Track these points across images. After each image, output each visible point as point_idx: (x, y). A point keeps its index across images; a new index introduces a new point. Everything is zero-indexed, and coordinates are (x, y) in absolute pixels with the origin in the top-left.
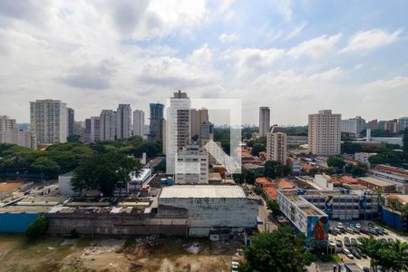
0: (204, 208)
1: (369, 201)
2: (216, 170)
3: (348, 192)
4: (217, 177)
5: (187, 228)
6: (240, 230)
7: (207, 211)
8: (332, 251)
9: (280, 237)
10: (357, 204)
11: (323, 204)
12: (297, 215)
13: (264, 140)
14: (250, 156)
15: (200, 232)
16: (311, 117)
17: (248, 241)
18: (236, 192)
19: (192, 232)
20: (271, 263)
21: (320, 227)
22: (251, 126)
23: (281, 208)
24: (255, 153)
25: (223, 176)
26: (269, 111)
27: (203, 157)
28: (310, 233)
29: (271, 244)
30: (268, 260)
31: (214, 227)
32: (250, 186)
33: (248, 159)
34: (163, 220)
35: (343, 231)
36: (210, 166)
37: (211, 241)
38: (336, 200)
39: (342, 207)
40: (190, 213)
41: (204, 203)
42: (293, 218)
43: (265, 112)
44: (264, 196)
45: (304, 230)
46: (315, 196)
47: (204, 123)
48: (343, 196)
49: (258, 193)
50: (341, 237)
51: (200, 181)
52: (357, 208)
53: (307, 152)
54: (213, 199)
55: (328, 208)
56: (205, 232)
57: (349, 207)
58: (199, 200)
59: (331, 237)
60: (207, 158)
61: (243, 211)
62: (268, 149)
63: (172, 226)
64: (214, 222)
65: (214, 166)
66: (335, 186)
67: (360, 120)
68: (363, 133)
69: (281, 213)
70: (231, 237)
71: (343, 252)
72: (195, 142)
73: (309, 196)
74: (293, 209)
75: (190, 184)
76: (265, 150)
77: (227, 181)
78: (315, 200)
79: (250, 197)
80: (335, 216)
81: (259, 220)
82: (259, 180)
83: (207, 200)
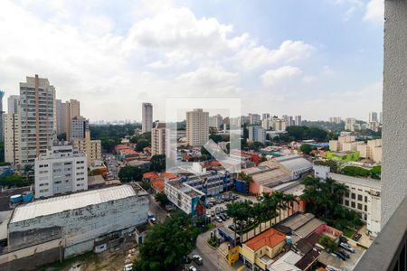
0: (86, 218)
1: (229, 177)
2: (97, 173)
3: (216, 173)
4: (99, 179)
5: (62, 249)
6: (130, 230)
8: (209, 221)
9: (173, 223)
10: (222, 181)
11: (200, 186)
12: (183, 200)
13: (148, 135)
14: (135, 152)
15: (80, 250)
16: (188, 114)
17: (140, 238)
18: (125, 191)
19: (69, 252)
20: (166, 250)
21: (200, 205)
22: (132, 122)
23: (169, 198)
24: (139, 149)
25: (105, 177)
26: (151, 107)
27: (80, 159)
28: (194, 212)
29: (166, 234)
30: (163, 247)
31: (100, 237)
32: (137, 183)
33: (133, 155)
34: (17, 253)
35: (215, 204)
37: (96, 254)
38: (209, 181)
39: (214, 185)
40: (66, 230)
41: (86, 213)
42: (179, 204)
43: (148, 108)
44: (152, 191)
45: (188, 211)
46: (195, 181)
47: (75, 118)
48: (214, 177)
49: (146, 187)
50: (214, 208)
51: (77, 188)
52: (222, 184)
54: (97, 206)
55: (204, 188)
56: (89, 246)
57: (217, 185)
58: (79, 211)
59: (208, 211)
61: (134, 210)
62: (153, 145)
63: (36, 256)
64: (100, 231)
65: (92, 168)
66: (207, 170)
67: (219, 118)
68: (222, 127)
69: (169, 202)
70: (121, 241)
71: (216, 219)
73: (191, 182)
74: (179, 195)
75: (61, 195)
76: (150, 145)
77: (111, 182)
78: (195, 184)
79: (141, 193)
80: (209, 194)
81: (150, 214)
82: (146, 176)
83: (90, 207)
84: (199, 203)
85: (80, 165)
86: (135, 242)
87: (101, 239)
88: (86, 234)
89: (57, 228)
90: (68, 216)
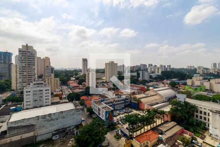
0: (48, 121)
1: (127, 99)
2: (56, 96)
3: (120, 97)
4: (57, 99)
5: (35, 137)
6: (72, 128)
7: (50, 122)
8: (115, 124)
9: (93, 125)
10: (123, 102)
11: (111, 104)
12: (101, 112)
13: (84, 76)
14: (77, 85)
15: (44, 137)
16: (106, 64)
17: (77, 132)
18: (70, 106)
19: (39, 139)
20: (89, 140)
21: (110, 115)
22: (78, 69)
23: (94, 110)
24: (80, 83)
25: (61, 98)
26: (87, 61)
27: (47, 88)
28: (107, 119)
29: (89, 131)
30: (87, 139)
32: (77, 102)
33: (77, 87)
35: (119, 114)
36: (52, 94)
37: (53, 140)
38: (116, 101)
39: (119, 104)
40: (37, 126)
41: (48, 118)
42: (99, 114)
44: (86, 106)
45: (104, 118)
46: (108, 101)
47: (47, 67)
48: (119, 99)
49: (82, 104)
50: (118, 117)
51: (45, 104)
53: (105, 81)
54: (54, 114)
55: (113, 106)
56: (49, 136)
57: (121, 104)
58: (44, 117)
59: (115, 118)
60: (49, 88)
61: (74, 116)
62: (87, 80)
63: (22, 140)
64: (55, 128)
65: (55, 93)
66: (116, 95)
69: (93, 113)
70: (67, 133)
71: (119, 124)
72: (40, 79)
73: (106, 102)
74: (99, 109)
75: (36, 107)
76: (85, 81)
77: (63, 101)
78: (108, 103)
79: (78, 108)
80: (116, 109)
81: (83, 119)
82: (82, 98)
83: (50, 115)
84: (109, 114)
85: (47, 92)
86: (74, 134)
87: (56, 132)
88: (48, 129)
89: (33, 126)
90: (38, 119)
